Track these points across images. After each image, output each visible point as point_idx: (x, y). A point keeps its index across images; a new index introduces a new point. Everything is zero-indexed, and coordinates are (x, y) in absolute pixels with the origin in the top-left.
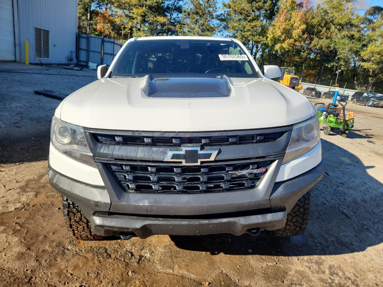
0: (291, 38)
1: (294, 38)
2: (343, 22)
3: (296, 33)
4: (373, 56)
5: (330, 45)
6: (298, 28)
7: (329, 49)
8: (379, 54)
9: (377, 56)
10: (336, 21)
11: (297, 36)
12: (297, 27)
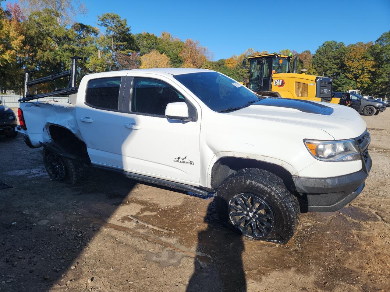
0: (11, 49)
1: (15, 49)
2: (61, 35)
3: (15, 44)
4: (96, 68)
5: (56, 58)
6: (16, 39)
7: (57, 62)
8: (100, 66)
9: (100, 68)
10: (54, 34)
11: (18, 47)
12: (14, 37)
